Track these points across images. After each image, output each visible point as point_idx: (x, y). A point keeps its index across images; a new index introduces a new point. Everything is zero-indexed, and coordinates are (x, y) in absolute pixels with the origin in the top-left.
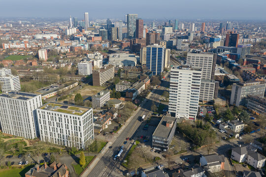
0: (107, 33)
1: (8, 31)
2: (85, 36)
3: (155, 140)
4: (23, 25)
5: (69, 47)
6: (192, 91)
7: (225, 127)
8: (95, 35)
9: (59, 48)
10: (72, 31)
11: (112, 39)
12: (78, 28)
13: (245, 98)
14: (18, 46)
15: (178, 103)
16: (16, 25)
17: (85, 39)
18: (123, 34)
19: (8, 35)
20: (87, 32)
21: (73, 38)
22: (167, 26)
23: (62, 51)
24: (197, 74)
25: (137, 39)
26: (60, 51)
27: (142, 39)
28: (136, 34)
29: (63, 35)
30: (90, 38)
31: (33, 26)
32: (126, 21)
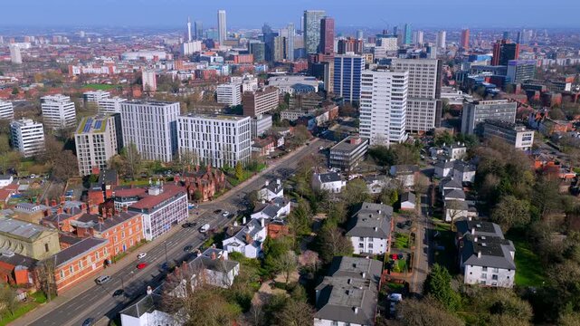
0: (263, 49)
1: (66, 49)
2: (221, 53)
3: (333, 155)
4: (89, 40)
5: (193, 72)
6: (393, 103)
7: (438, 152)
8: (241, 53)
9: (175, 72)
10: (193, 47)
11: (274, 57)
12: (204, 42)
13: (481, 124)
14: (98, 71)
15: (373, 123)
16: (75, 39)
17: (220, 59)
18: (296, 51)
19: (69, 55)
20: (223, 48)
21: (196, 58)
22: (387, 37)
23: (182, 77)
24: (399, 77)
25: (321, 55)
26: (177, 78)
27: (332, 54)
28: (321, 48)
29: (177, 54)
30: (231, 58)
31: (110, 40)
32: (303, 30)
